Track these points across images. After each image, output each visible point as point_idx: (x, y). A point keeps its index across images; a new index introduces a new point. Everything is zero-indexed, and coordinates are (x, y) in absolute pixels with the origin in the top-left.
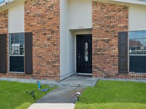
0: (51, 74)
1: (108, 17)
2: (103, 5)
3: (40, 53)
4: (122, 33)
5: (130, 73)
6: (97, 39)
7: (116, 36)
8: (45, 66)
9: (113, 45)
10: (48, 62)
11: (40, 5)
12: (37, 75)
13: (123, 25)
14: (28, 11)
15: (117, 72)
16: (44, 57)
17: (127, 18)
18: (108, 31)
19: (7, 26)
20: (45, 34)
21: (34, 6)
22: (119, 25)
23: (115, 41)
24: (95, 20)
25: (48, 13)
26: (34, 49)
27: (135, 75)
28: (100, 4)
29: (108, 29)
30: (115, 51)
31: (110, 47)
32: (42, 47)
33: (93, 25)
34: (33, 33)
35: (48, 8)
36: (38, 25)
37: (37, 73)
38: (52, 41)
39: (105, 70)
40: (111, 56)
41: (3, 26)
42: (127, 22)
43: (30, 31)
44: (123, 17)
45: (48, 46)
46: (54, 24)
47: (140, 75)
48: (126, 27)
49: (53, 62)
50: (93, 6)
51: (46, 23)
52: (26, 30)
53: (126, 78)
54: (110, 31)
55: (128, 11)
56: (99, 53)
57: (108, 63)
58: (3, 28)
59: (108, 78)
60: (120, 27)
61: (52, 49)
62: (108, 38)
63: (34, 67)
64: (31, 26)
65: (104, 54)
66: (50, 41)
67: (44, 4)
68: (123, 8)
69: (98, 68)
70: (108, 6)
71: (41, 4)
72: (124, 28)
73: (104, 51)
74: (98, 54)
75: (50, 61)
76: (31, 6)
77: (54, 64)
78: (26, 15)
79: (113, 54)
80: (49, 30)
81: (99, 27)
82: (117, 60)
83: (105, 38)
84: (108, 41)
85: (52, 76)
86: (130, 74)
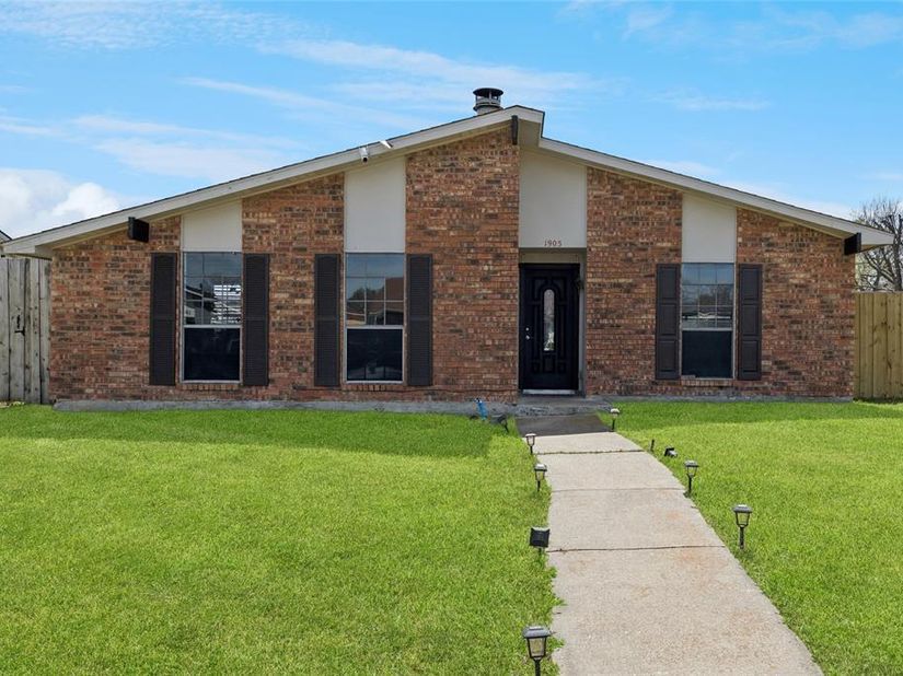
0: (494, 382)
1: (631, 218)
2: (618, 182)
3: (459, 318)
4: (669, 266)
5: (683, 377)
6: (600, 280)
7: (652, 276)
8: (472, 360)
9: (644, 302)
10: (484, 348)
11: (458, 170)
12: (448, 387)
13: (669, 245)
14: (417, 187)
15: (652, 377)
16: (471, 331)
17: (679, 225)
18: (630, 260)
19: (339, 229)
20: (475, 262)
21: (438, 171)
22: (659, 244)
23: (647, 289)
24: (596, 224)
25: (484, 199)
26: (439, 305)
27: (697, 384)
28: (609, 179)
29: (630, 255)
30: (648, 318)
31: (634, 307)
32: (465, 301)
33: (591, 240)
34: (436, 256)
35: (484, 184)
36: (452, 234)
37: (446, 382)
38: (497, 285)
39: (621, 372)
40: (638, 332)
41: (327, 227)
42: (678, 236)
43: (425, 251)
44: (669, 223)
45: (485, 298)
46: (504, 234)
47: (707, 384)
48: (677, 251)
49: (499, 348)
50: (590, 182)
51: (478, 228)
52: (410, 244)
53: (675, 395)
54: (634, 259)
55: (681, 207)
56: (605, 321)
57: (629, 351)
58: (326, 233)
59: (630, 394)
60: (662, 248)
61: (494, 308)
62: (631, 281)
63: (437, 364)
64: (430, 234)
65: (618, 326)
66: (492, 285)
67: (472, 170)
68: (670, 198)
69: (601, 367)
70: (632, 188)
71: (463, 170)
72: (672, 254)
73: (620, 317)
74: (602, 326)
75: (489, 342)
76: (427, 172)
77: (500, 354)
78: (409, 199)
79: (643, 327)
80: (488, 251)
81: (604, 245)
82: (652, 342)
83: (622, 281)
84: (629, 289)
85: (494, 387)
86: (685, 380)
